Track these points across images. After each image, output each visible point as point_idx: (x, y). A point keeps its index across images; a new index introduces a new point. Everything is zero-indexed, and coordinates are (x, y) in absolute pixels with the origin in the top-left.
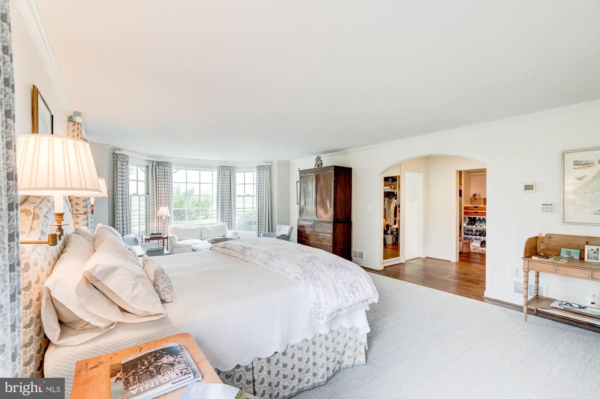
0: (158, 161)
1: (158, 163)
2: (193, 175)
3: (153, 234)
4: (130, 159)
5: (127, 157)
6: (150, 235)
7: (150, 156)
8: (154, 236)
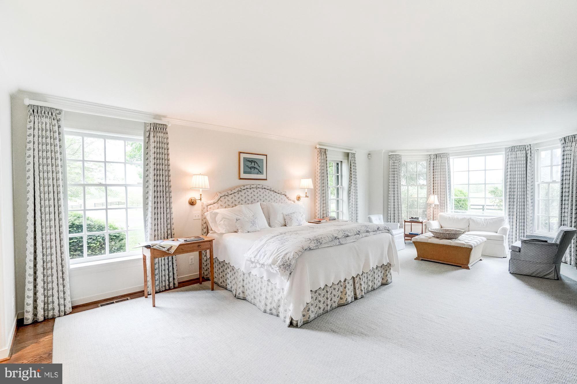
0: (436, 153)
1: (436, 156)
2: (477, 162)
3: (412, 218)
4: (402, 157)
5: (399, 156)
6: (410, 218)
7: (428, 151)
8: (413, 220)
